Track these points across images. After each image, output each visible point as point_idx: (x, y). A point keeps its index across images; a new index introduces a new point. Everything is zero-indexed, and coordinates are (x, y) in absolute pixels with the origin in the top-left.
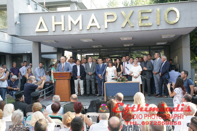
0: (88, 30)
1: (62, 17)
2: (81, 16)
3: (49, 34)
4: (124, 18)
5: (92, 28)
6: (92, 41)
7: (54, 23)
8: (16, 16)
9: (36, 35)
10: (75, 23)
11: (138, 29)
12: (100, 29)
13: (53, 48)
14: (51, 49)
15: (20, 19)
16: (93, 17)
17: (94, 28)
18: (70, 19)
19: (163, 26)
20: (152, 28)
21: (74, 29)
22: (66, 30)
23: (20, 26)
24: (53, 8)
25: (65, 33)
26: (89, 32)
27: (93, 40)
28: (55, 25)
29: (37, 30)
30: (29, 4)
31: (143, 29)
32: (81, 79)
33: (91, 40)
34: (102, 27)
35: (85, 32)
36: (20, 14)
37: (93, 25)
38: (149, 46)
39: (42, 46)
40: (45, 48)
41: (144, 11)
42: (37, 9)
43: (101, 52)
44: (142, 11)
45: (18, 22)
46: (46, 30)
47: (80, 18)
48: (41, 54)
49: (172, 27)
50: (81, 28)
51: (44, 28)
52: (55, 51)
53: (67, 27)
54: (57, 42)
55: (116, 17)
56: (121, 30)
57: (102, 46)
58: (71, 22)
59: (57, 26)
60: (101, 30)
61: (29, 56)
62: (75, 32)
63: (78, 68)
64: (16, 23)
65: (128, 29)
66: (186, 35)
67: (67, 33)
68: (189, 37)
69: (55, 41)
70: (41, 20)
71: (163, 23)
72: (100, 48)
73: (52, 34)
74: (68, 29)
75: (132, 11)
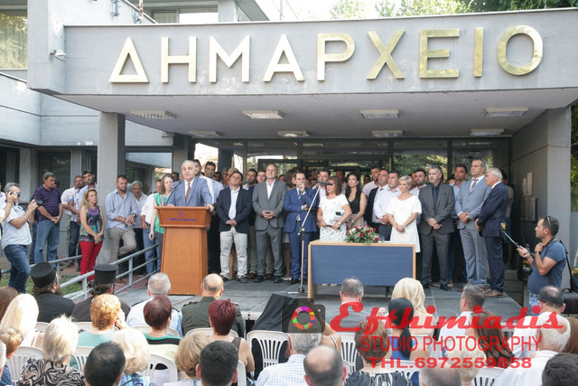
0: (267, 82)
1: (192, 40)
2: (247, 39)
3: (150, 91)
4: (376, 51)
5: (279, 77)
6: (278, 117)
7: (166, 59)
8: (56, 29)
9: (110, 91)
10: (229, 61)
11: (414, 86)
12: (302, 82)
13: (161, 133)
14: (155, 137)
15: (65, 42)
16: (283, 44)
17: (284, 79)
18: (215, 47)
19: (493, 82)
20: (458, 86)
21: (225, 79)
22: (201, 80)
23: (65, 64)
24: (167, 15)
25: (197, 90)
26: (270, 90)
27: (281, 113)
28: (170, 65)
29: (116, 77)
31: (432, 86)
32: (239, 230)
33: (275, 116)
34: (310, 76)
35: (256, 89)
36: (65, 27)
37: (283, 68)
38: (450, 141)
39: (129, 125)
40: (136, 134)
41: (437, 32)
42: (116, 15)
43: (305, 153)
44: (429, 32)
45: (60, 52)
46: (142, 78)
47: (243, 47)
48: (123, 149)
49: (518, 84)
50: (245, 78)
51: (136, 73)
52: (168, 142)
53: (204, 72)
54: (175, 116)
55: (351, 48)
56: (364, 88)
57: (308, 133)
58: (218, 57)
59: (175, 68)
60: (305, 85)
61: (90, 153)
62: (229, 87)
63: (234, 195)
64: (52, 54)
65: (388, 85)
66: (560, 111)
67: (204, 92)
68: (568, 116)
69: (167, 113)
70: (128, 47)
71: (492, 70)
72: (300, 140)
73: (159, 91)
74: (208, 76)
75: (399, 33)
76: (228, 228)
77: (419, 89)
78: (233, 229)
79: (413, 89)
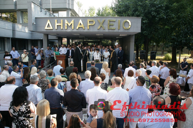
0: (77, 29)
1: (62, 20)
2: (73, 20)
3: (53, 31)
4: (99, 23)
5: (79, 28)
7: (56, 24)
8: (33, 18)
9: (45, 31)
10: (69, 25)
12: (84, 29)
14: (54, 38)
15: (36, 21)
16: (81, 21)
17: (81, 29)
18: (66, 22)
19: (121, 30)
20: (115, 31)
21: (69, 28)
22: (64, 28)
23: (36, 26)
25: (63, 31)
26: (78, 31)
27: (80, 34)
28: (57, 25)
29: (46, 28)
30: (41, 11)
31: (110, 31)
32: (72, 58)
33: (79, 35)
34: (86, 28)
35: (75, 30)
36: (36, 18)
37: (80, 26)
39: (49, 36)
41: (111, 20)
42: (46, 14)
44: (110, 20)
45: (35, 23)
47: (72, 22)
48: (48, 40)
49: (126, 31)
50: (73, 28)
51: (50, 27)
52: (57, 38)
53: (64, 27)
55: (94, 23)
56: (97, 31)
58: (67, 24)
59: (58, 26)
60: (85, 30)
61: (42, 41)
62: (69, 30)
63: (70, 51)
64: (33, 24)
65: (102, 30)
66: (133, 35)
67: (64, 31)
69: (57, 34)
70: (49, 22)
71: (121, 28)
73: (55, 31)
74: (65, 28)
75: (104, 20)
76: (69, 58)
77: (108, 31)
78: (70, 58)
79: (107, 31)
